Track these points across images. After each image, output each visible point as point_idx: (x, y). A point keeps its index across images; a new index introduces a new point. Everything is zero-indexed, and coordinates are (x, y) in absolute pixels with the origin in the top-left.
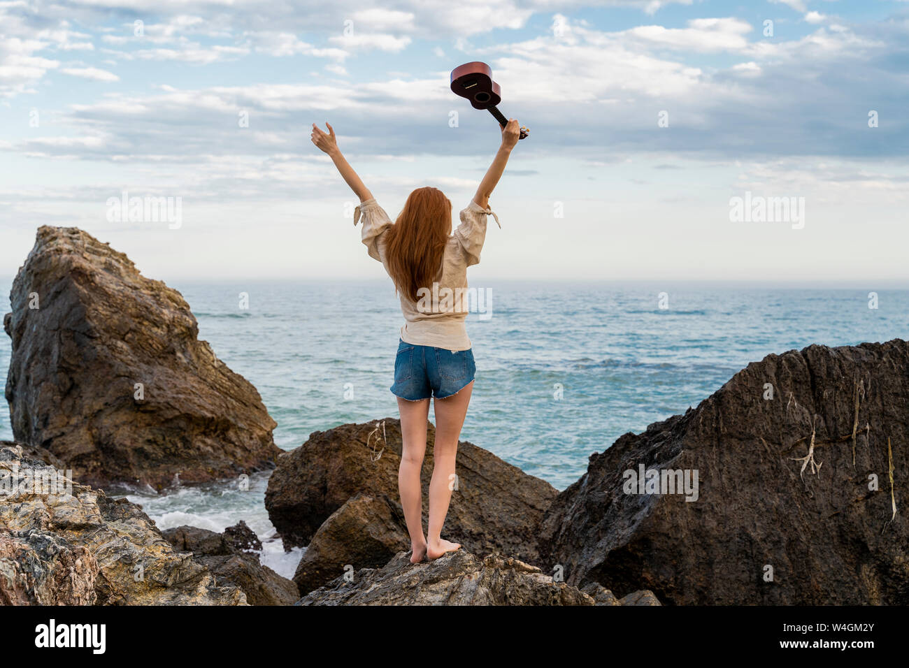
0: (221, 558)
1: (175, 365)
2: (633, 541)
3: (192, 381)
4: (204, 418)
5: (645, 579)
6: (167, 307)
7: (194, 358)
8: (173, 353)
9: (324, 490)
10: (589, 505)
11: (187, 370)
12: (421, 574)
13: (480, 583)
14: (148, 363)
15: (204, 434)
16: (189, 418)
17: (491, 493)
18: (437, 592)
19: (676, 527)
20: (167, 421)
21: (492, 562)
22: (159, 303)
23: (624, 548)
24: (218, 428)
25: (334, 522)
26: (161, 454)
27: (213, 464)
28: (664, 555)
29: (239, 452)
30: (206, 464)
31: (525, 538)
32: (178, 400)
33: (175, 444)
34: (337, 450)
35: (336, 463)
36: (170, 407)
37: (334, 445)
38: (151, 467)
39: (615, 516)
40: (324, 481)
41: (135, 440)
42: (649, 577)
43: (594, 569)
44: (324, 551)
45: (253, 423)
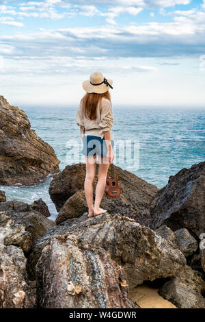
0: (27, 213)
1: (21, 139)
2: (181, 210)
3: (28, 145)
4: (32, 159)
5: (185, 224)
6: (19, 116)
7: (29, 136)
8: (21, 134)
9: (70, 188)
10: (166, 196)
11: (26, 141)
12: (90, 221)
13: (111, 225)
14: (11, 138)
15: (32, 165)
16: (26, 159)
17: (134, 190)
18: (95, 228)
19: (197, 205)
20: (18, 160)
21: (117, 217)
22: (15, 115)
23: (177, 212)
24: (37, 163)
25: (71, 200)
26: (15, 173)
27: (35, 176)
28: (192, 215)
29: (45, 172)
30: (33, 176)
31: (146, 207)
32: (22, 152)
33: (21, 169)
34: (75, 172)
35: (75, 177)
36: (18, 154)
37: (74, 170)
38: (12, 177)
39: (175, 200)
40: (70, 184)
41: (5, 167)
42: (186, 223)
43: (166, 220)
44: (67, 211)
45: (51, 161)
